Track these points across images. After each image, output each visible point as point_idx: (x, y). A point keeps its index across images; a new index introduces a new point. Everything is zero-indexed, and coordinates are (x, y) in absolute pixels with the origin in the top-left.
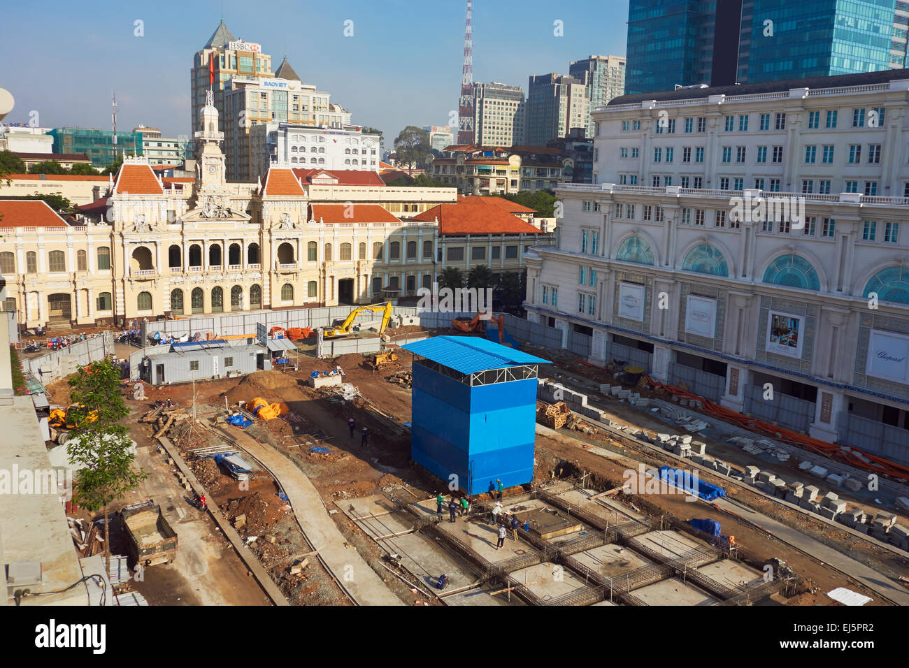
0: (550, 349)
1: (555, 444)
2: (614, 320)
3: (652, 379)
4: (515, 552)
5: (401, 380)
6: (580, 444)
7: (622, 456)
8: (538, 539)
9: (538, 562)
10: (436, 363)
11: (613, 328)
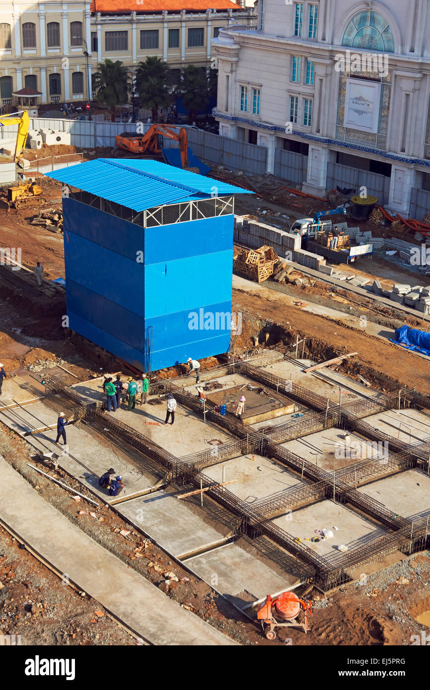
0: (251, 175)
1: (259, 302)
2: (337, 131)
3: (389, 212)
4: (209, 442)
5: (48, 222)
6: (291, 300)
7: (347, 315)
8: (239, 425)
9: (239, 454)
10: (95, 196)
11: (335, 143)
